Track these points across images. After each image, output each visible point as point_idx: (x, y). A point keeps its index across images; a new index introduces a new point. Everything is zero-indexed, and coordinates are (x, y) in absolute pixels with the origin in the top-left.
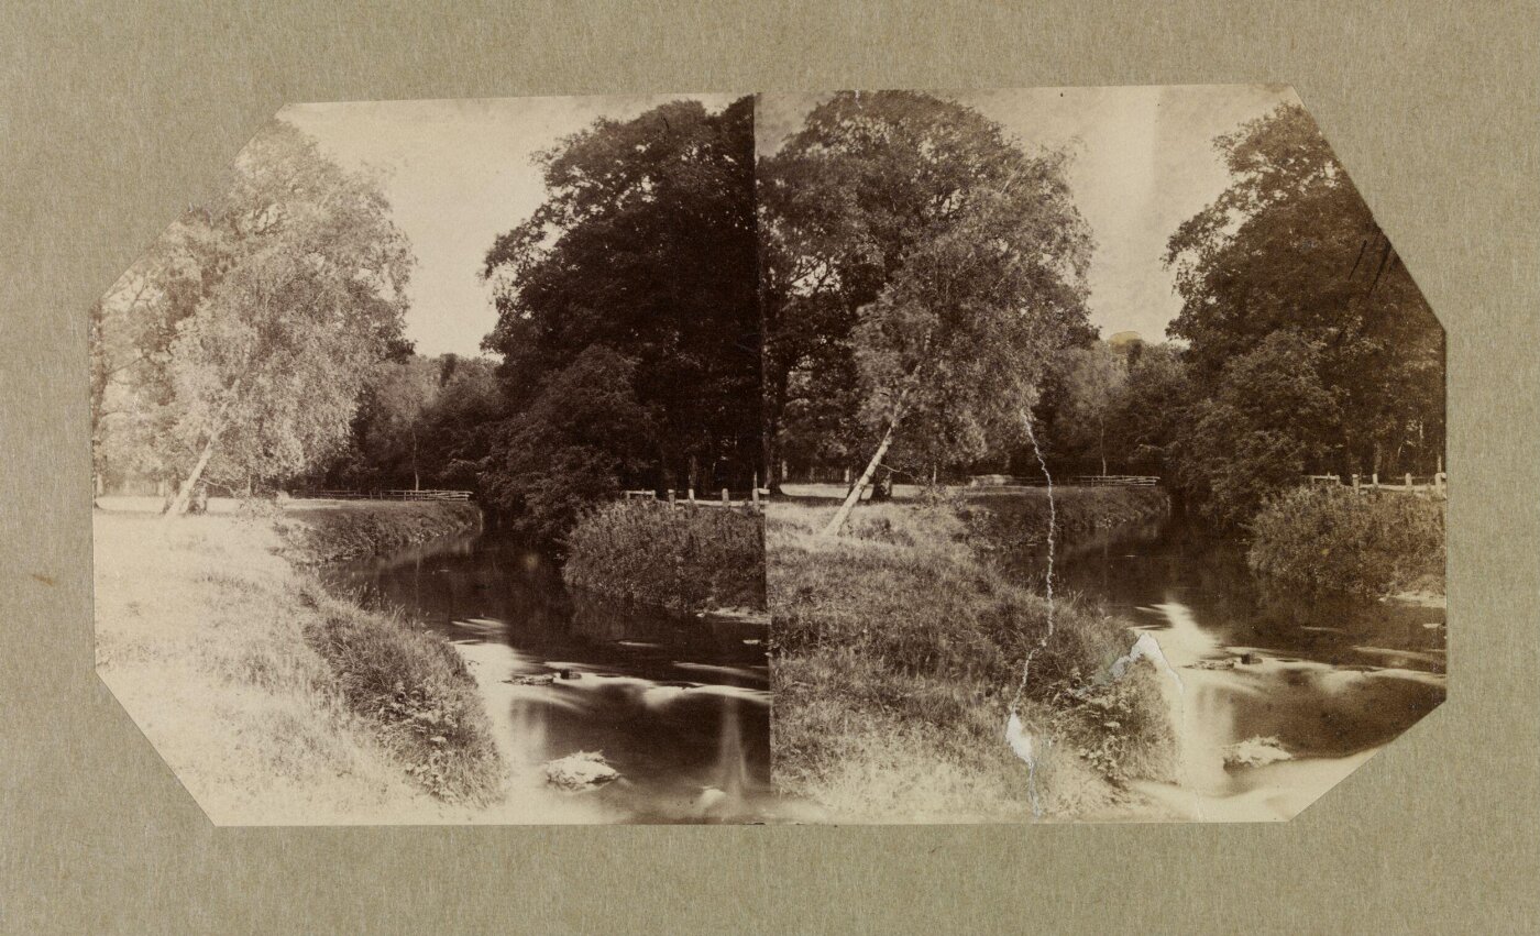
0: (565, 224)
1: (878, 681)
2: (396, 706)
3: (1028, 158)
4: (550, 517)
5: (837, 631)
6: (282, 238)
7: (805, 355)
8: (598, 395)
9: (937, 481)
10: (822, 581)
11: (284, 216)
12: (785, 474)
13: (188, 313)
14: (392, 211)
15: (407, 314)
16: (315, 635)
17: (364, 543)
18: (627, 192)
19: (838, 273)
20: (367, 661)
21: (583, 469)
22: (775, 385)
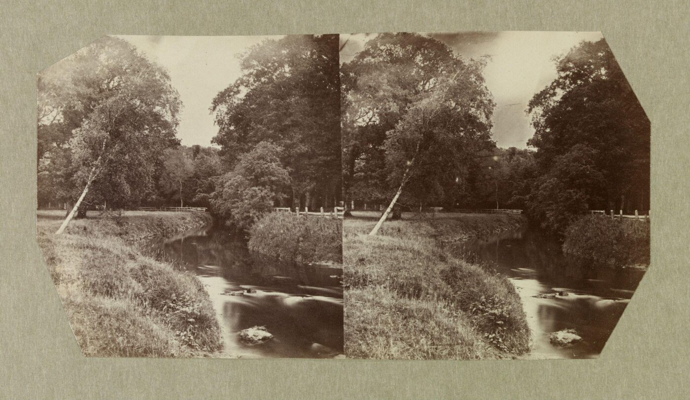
0: (249, 86)
1: (394, 301)
2: (172, 305)
3: (465, 64)
4: (243, 219)
5: (376, 278)
6: (120, 92)
7: (362, 153)
8: (264, 164)
9: (422, 210)
10: (369, 255)
11: (121, 82)
12: (353, 206)
13: (77, 126)
14: (170, 80)
15: (177, 128)
16: (135, 273)
17: (158, 231)
18: (278, 72)
19: (378, 116)
20: (159, 285)
21: (257, 198)
22: (349, 166)
